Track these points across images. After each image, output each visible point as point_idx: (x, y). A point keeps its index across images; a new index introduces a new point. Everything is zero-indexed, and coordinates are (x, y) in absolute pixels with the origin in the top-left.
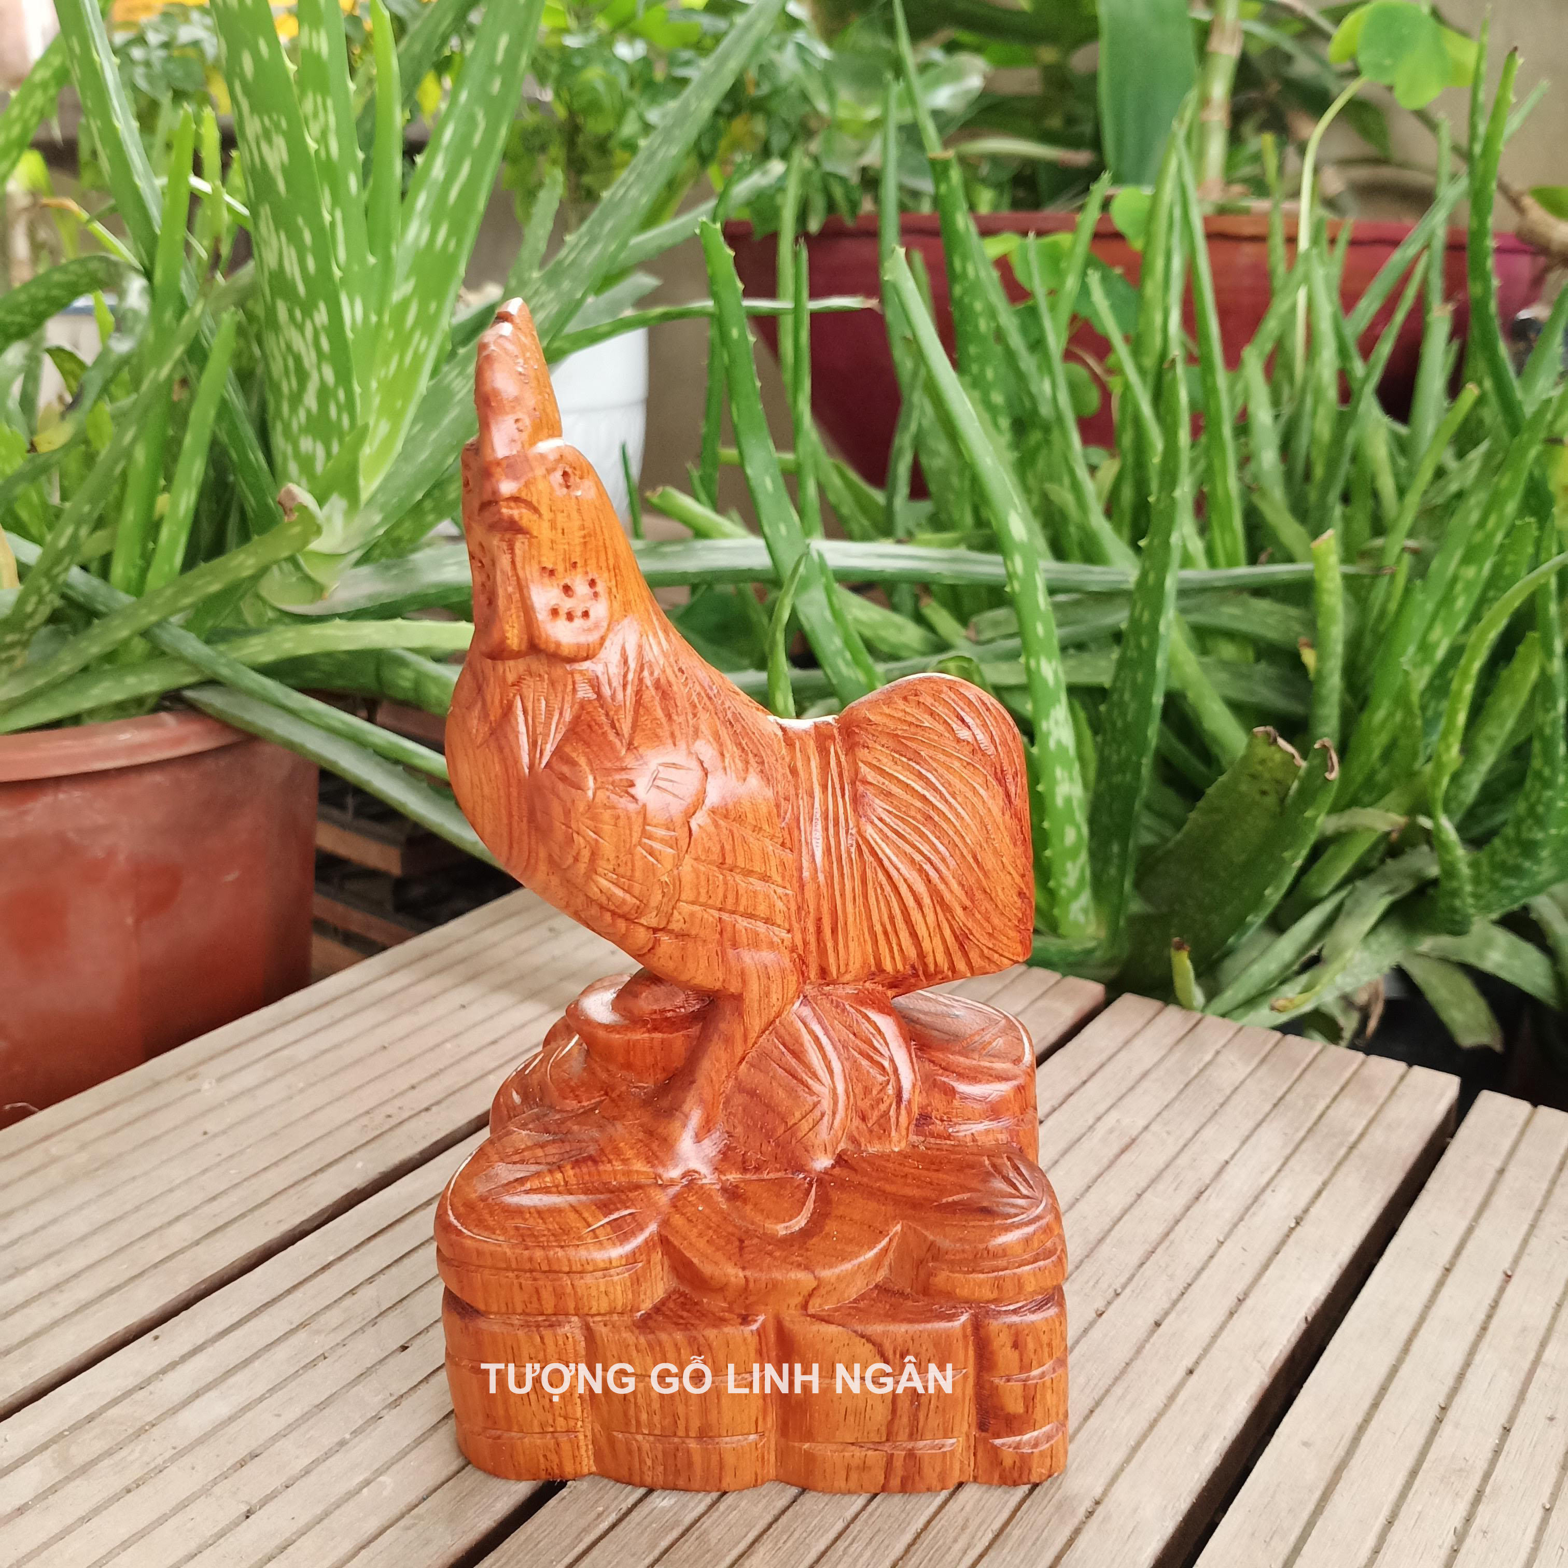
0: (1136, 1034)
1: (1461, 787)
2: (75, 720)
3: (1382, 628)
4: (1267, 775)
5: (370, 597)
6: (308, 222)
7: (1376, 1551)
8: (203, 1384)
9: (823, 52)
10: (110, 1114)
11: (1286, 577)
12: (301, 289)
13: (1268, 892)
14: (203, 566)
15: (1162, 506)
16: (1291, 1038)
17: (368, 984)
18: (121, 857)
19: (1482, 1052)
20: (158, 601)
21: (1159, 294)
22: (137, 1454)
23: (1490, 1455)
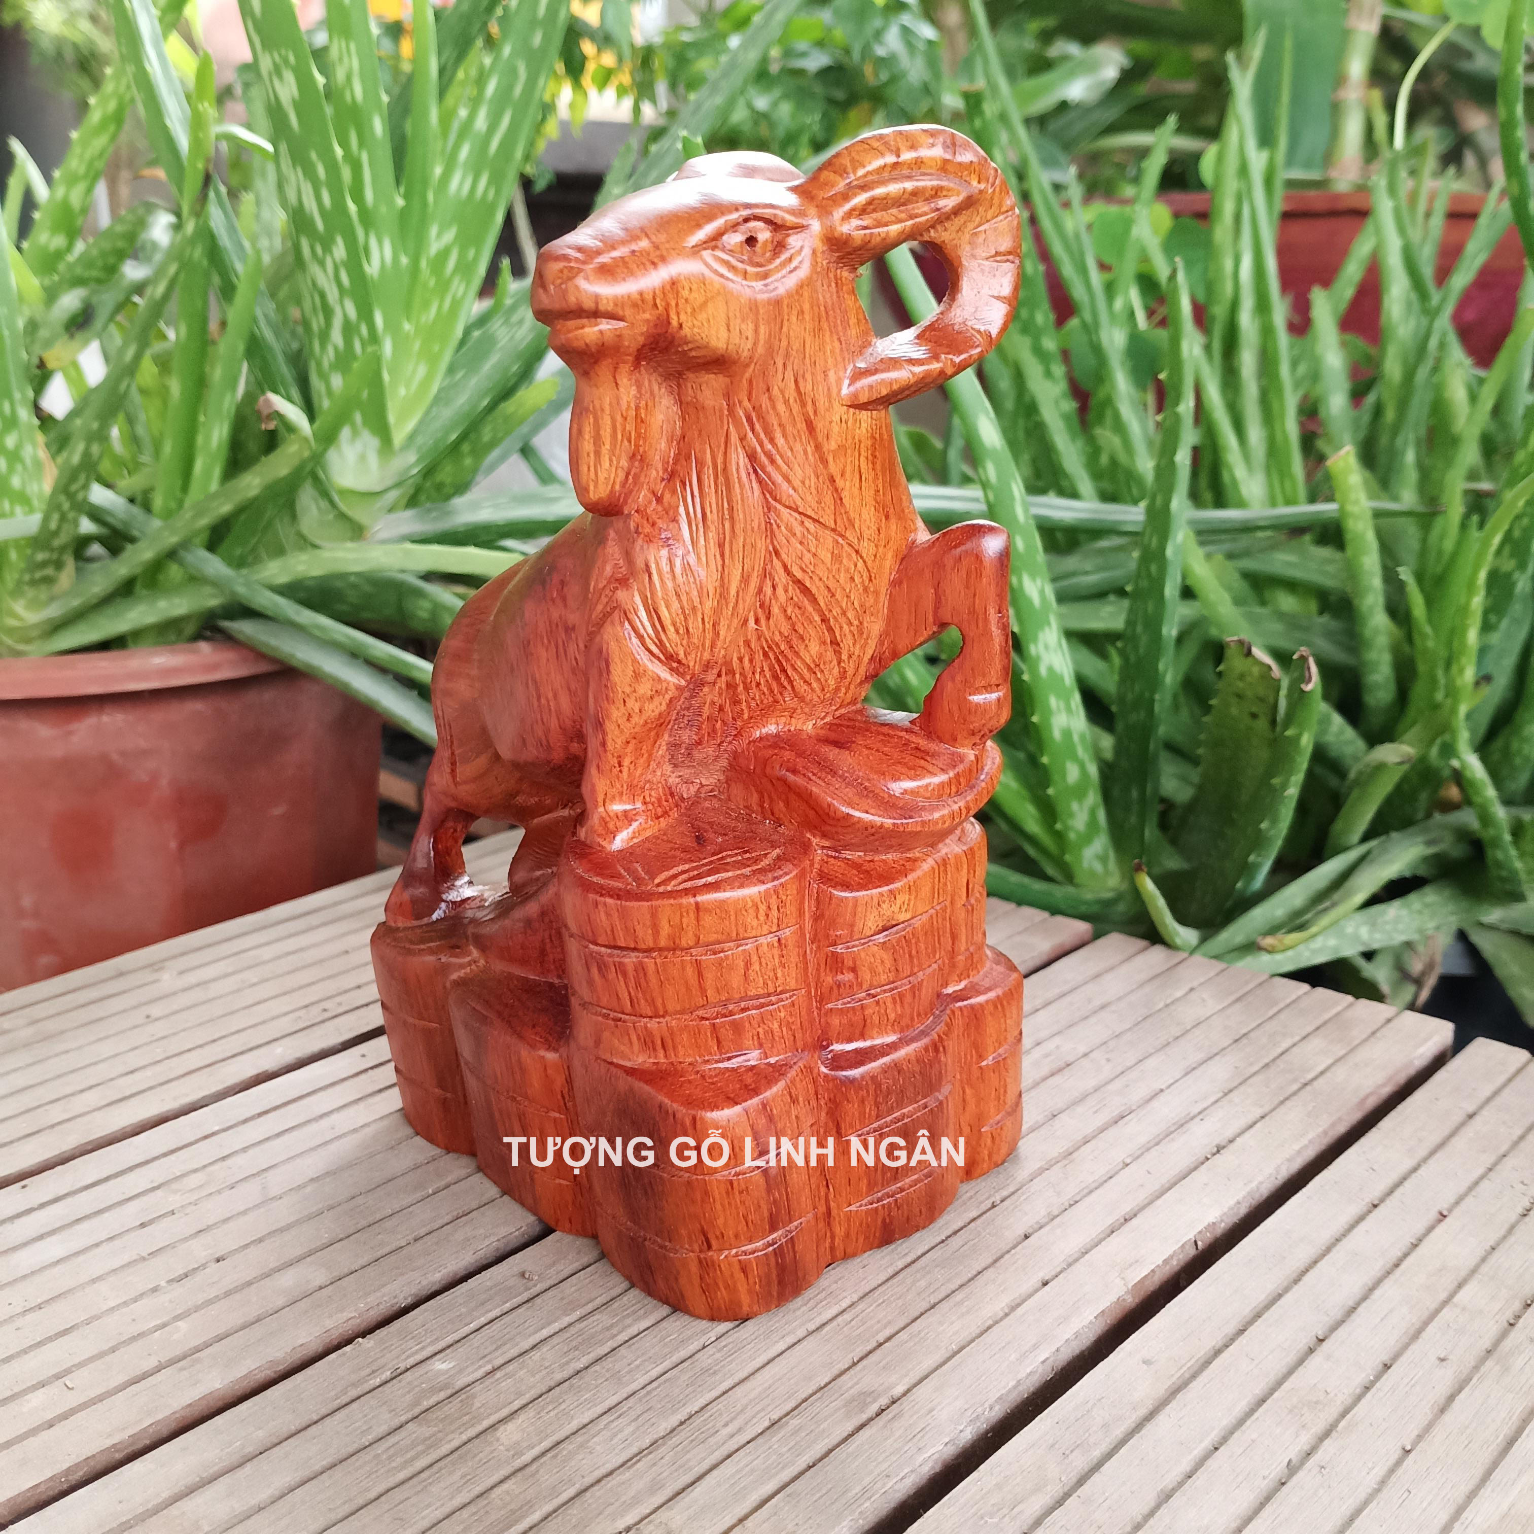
2: (117, 643)
6: (320, 156)
7: (1189, 1475)
9: (927, 32)
12: (320, 225)
15: (1168, 423)
21: (1229, 240)
23: (1357, 1391)
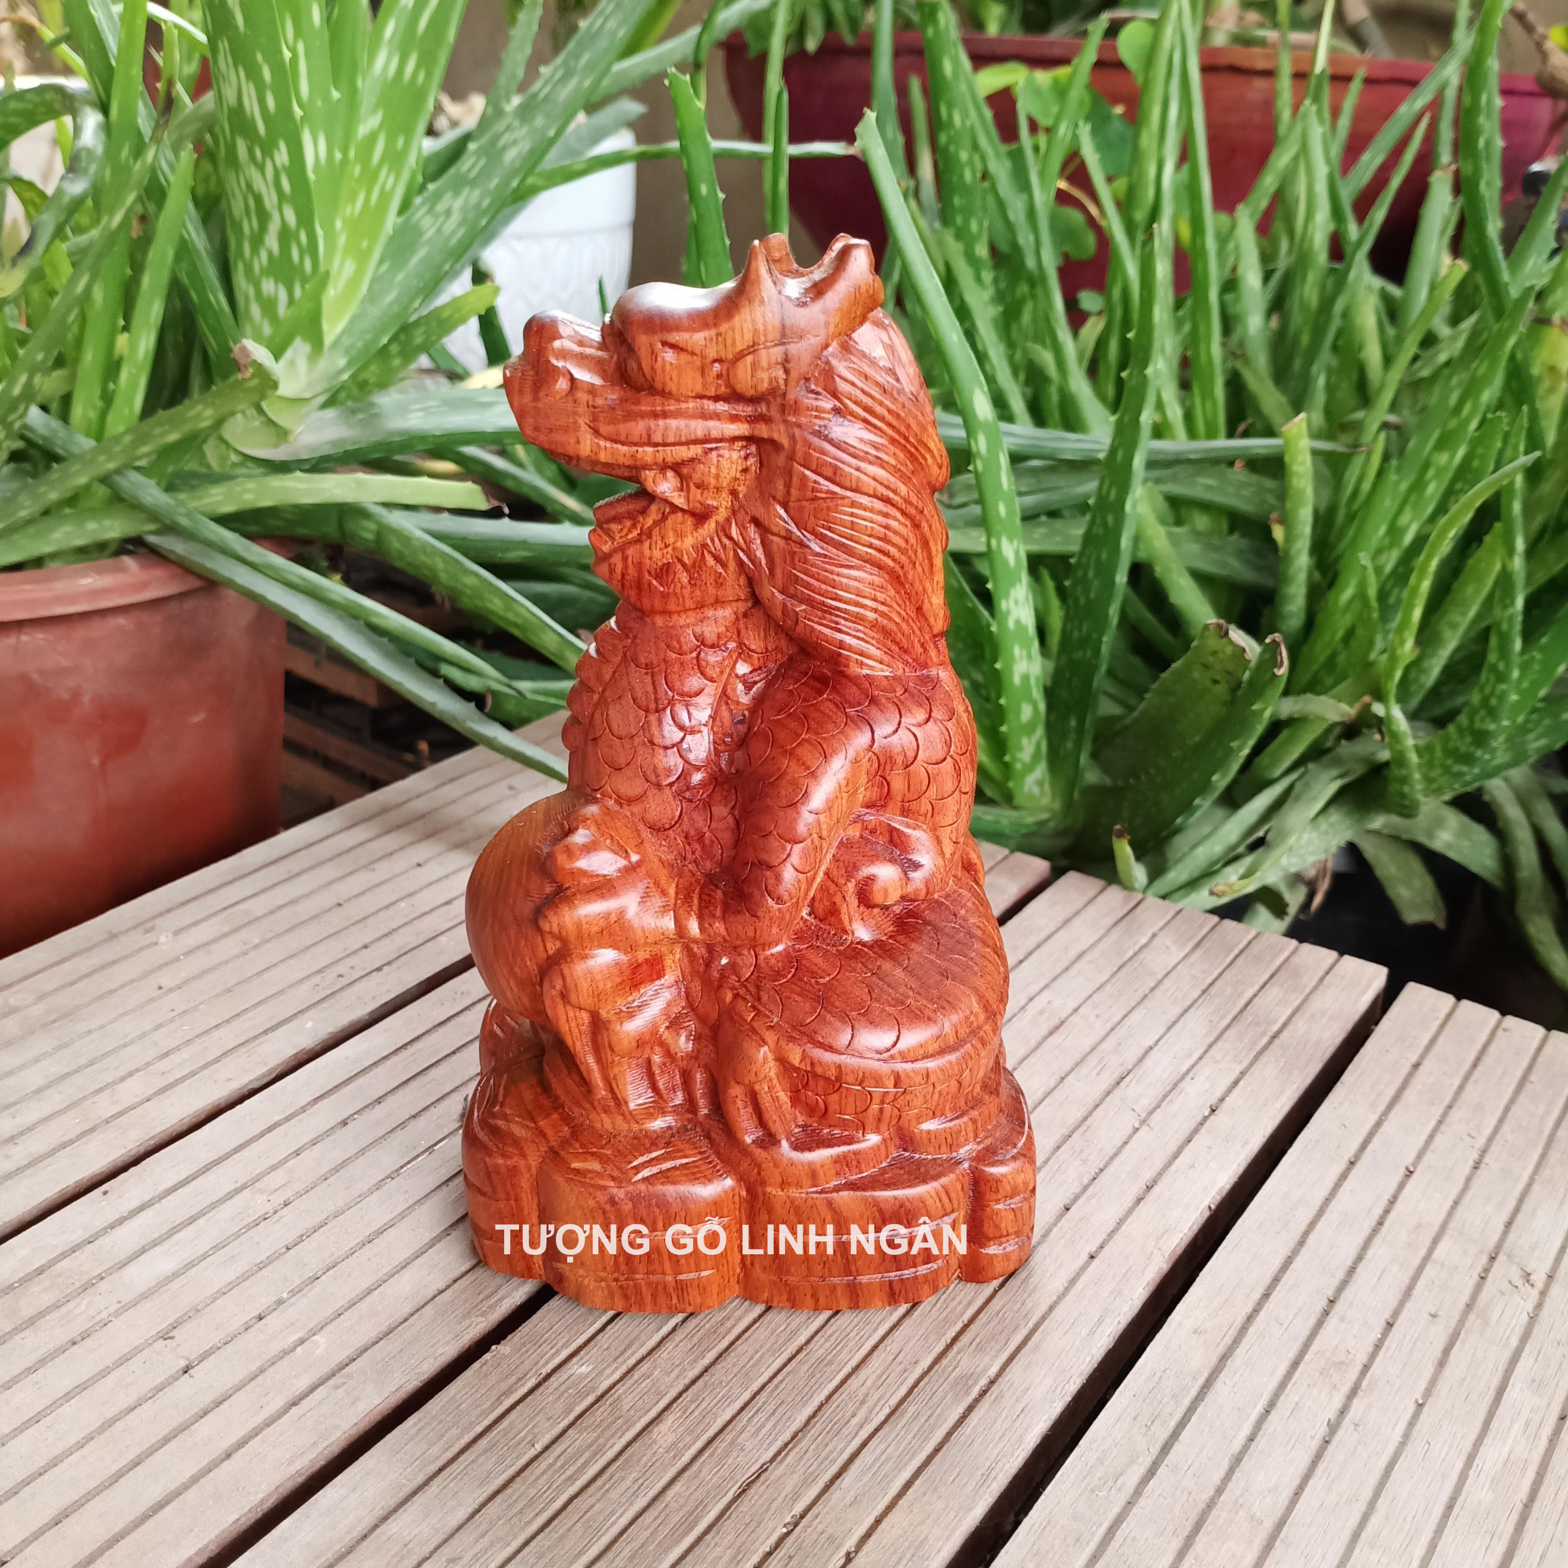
0: (1077, 913)
1: (1422, 671)
2: (38, 562)
3: (1355, 506)
4: (1218, 667)
5: (334, 443)
6: (266, 59)
7: (1251, 1439)
8: (148, 1240)
10: (67, 965)
11: (1262, 451)
12: (261, 128)
13: (1215, 778)
14: (161, 413)
15: (1134, 382)
16: (1228, 924)
17: (328, 837)
18: (86, 699)
19: (1426, 928)
20: (117, 449)
21: (1154, 145)
22: (82, 1308)
23: (1371, 1349)
